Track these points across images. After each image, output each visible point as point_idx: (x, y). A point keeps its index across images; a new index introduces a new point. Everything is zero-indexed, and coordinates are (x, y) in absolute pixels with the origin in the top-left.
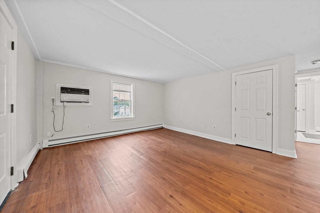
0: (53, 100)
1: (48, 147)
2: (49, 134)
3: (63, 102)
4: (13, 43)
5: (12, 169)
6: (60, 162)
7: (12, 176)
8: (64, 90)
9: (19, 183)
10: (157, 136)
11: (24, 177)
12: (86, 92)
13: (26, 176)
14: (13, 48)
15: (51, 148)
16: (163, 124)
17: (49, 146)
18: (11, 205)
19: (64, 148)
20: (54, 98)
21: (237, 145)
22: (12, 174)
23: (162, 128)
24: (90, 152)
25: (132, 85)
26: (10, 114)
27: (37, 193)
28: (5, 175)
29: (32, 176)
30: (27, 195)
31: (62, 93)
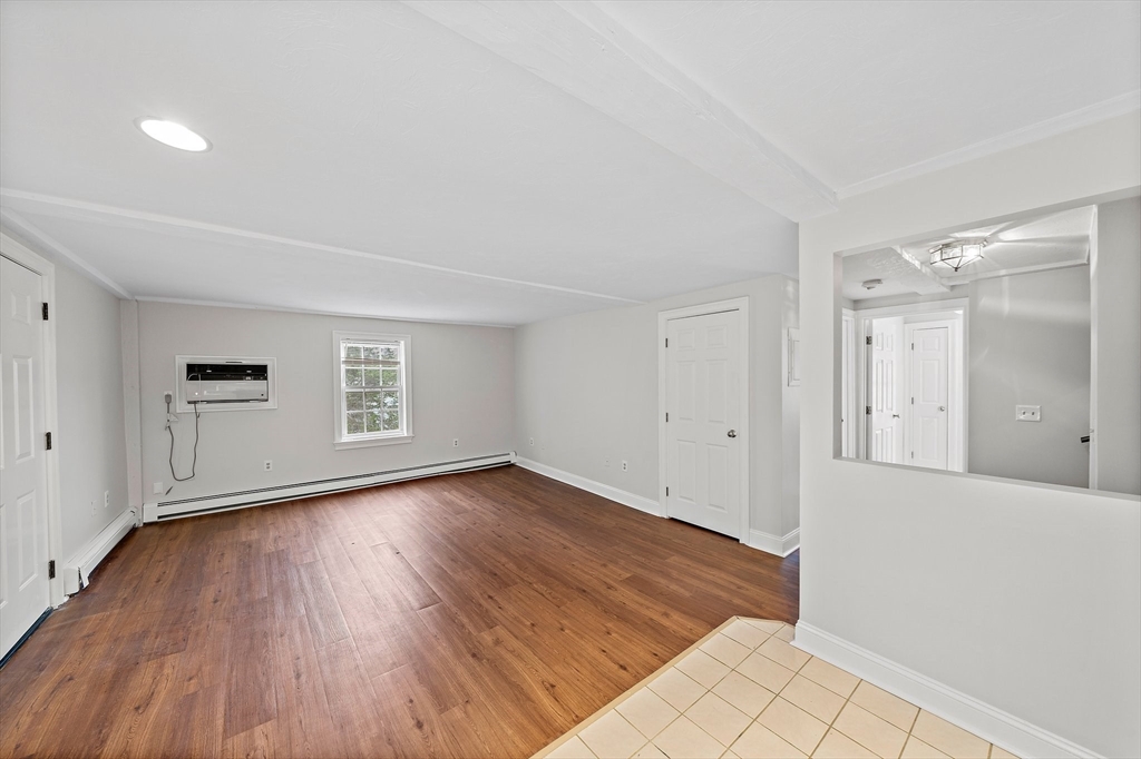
0: (168, 398)
1: (156, 519)
2: (159, 487)
3: (195, 402)
4: (45, 306)
5: (52, 564)
6: (171, 557)
7: (53, 580)
8: (197, 372)
9: (71, 596)
10: (470, 492)
11: (81, 585)
12: (259, 372)
13: (86, 583)
14: (45, 317)
15: (165, 524)
16: (513, 454)
17: (159, 517)
18: (47, 632)
19: (197, 522)
20: (170, 393)
21: (672, 519)
22: (52, 575)
23: (510, 466)
24: (255, 535)
25: (402, 342)
26: (44, 452)
27: (100, 615)
28: (35, 575)
29: (100, 584)
30: (81, 616)
31: (191, 379)
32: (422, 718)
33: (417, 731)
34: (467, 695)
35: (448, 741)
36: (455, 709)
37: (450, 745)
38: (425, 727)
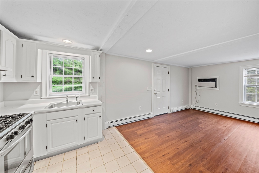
2: (194, 103)
3: (200, 87)
5: (168, 107)
8: (200, 80)
9: (171, 113)
12: (213, 80)
17: (193, 108)
20: (196, 85)
26: (168, 92)
28: (165, 107)
31: (199, 82)
32: (165, 156)
33: (162, 155)
34: (175, 164)
35: (161, 161)
36: (169, 162)
37: (160, 162)
38: (163, 157)
